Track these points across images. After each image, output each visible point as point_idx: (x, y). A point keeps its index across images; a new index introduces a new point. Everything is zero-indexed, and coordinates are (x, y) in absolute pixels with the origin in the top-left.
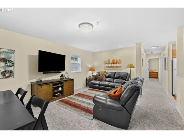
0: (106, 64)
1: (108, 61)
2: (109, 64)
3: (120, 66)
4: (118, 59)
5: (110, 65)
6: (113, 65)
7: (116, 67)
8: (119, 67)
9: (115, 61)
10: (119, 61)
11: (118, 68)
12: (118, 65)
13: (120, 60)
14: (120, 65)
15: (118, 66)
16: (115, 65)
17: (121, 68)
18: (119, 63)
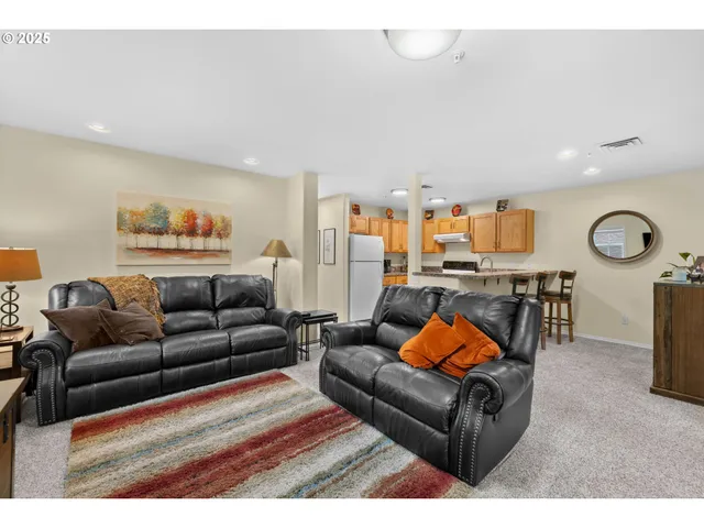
0: (138, 230)
1: (155, 218)
2: (159, 232)
3: (224, 248)
4: (216, 214)
5: (168, 241)
6: (185, 242)
7: (204, 252)
8: (221, 251)
9: (200, 222)
10: (219, 225)
11: (216, 256)
12: (213, 243)
13: (223, 220)
14: (225, 244)
15: (218, 247)
16: (198, 243)
17: (230, 259)
18: (220, 236)
